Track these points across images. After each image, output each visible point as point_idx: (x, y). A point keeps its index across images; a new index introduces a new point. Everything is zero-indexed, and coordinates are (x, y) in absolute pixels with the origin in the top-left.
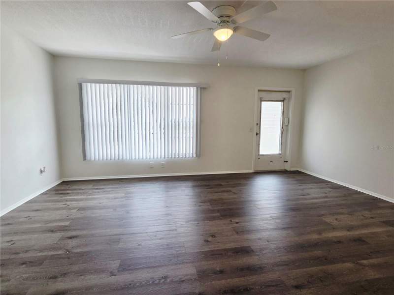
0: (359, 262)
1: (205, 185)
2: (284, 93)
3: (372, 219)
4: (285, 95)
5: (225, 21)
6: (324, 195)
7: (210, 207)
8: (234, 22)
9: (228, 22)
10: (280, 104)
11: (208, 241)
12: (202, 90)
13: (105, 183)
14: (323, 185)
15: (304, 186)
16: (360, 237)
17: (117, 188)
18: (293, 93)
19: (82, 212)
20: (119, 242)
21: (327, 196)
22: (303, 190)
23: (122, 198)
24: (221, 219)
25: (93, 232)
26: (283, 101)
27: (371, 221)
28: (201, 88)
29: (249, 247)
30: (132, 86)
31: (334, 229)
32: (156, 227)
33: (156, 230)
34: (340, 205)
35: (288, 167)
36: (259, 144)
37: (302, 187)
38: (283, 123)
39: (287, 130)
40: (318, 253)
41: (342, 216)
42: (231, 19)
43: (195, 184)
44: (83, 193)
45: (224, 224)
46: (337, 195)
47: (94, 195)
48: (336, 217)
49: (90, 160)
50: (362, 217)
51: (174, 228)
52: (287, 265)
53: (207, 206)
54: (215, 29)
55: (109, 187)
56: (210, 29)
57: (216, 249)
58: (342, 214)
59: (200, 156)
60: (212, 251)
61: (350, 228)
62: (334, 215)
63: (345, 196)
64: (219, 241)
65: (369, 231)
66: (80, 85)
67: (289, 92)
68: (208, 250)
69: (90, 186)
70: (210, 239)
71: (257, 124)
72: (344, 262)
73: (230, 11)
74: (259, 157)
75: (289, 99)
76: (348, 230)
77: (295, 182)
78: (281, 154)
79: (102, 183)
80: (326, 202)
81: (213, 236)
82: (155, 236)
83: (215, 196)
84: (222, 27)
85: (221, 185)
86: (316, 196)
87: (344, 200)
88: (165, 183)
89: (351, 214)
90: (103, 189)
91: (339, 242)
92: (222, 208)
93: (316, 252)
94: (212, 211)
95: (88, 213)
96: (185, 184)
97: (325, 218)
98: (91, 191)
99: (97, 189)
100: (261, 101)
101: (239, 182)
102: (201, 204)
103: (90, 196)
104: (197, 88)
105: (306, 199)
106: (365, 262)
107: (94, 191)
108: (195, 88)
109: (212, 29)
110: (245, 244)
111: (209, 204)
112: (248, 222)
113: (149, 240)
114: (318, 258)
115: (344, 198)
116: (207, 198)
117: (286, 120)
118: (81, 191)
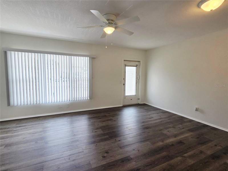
0: (183, 155)
1: (97, 117)
2: (137, 62)
3: (183, 129)
4: (137, 63)
5: (110, 23)
6: (159, 117)
7: (102, 132)
8: (116, 24)
9: (112, 23)
10: (135, 68)
11: (104, 157)
12: (93, 59)
13: (25, 121)
14: (158, 111)
15: (150, 113)
16: (181, 141)
17: (36, 124)
18: (141, 62)
19: (9, 148)
20: (42, 168)
21: (161, 118)
22: (149, 115)
23: (41, 132)
24: (109, 140)
25: (20, 164)
26: (136, 66)
27: (183, 130)
28: (92, 58)
29: (129, 156)
30: (46, 55)
31: (169, 137)
32: (69, 152)
33: (69, 154)
34: (168, 123)
35: (140, 102)
36: (125, 90)
37: (149, 114)
38: (137, 78)
39: (139, 82)
40: (164, 154)
41: (170, 129)
42: (115, 22)
43: (90, 117)
44: (9, 131)
45: (112, 143)
46: (165, 117)
47: (19, 132)
48: (168, 130)
49: (13, 106)
50: (179, 129)
51: (81, 151)
52: (151, 165)
53: (100, 132)
54: (105, 26)
55: (29, 124)
56: (101, 26)
57: (110, 161)
58: (170, 128)
59: (92, 99)
60: (109, 163)
61: (175, 136)
62: (167, 129)
63: (169, 117)
64: (112, 155)
65: (184, 136)
66: (5, 53)
67: (139, 61)
68: (106, 163)
69: (14, 125)
70: (105, 155)
71: (124, 79)
72: (177, 157)
73: (113, 17)
74: (125, 97)
75: (139, 65)
76: (175, 137)
77: (144, 111)
78: (136, 95)
79: (23, 121)
80: (161, 121)
81: (107, 152)
82: (69, 159)
83: (104, 124)
84: (109, 26)
85: (106, 116)
86: (156, 118)
87: (169, 120)
88: (70, 118)
89: (174, 127)
90: (25, 126)
91: (173, 145)
92: (109, 131)
93: (163, 153)
94: (104, 135)
95: (14, 148)
96: (83, 117)
97: (163, 131)
98: (15, 129)
99: (20, 127)
100: (126, 66)
101: (116, 113)
102: (96, 130)
103: (14, 133)
104: (90, 58)
105: (152, 121)
106: (186, 155)
107: (17, 128)
108: (89, 58)
109: (103, 27)
110: (127, 155)
111: (101, 130)
112: (125, 139)
113: (65, 163)
114: (165, 157)
115: (169, 118)
116: (99, 126)
117: (138, 77)
118: (6, 130)
